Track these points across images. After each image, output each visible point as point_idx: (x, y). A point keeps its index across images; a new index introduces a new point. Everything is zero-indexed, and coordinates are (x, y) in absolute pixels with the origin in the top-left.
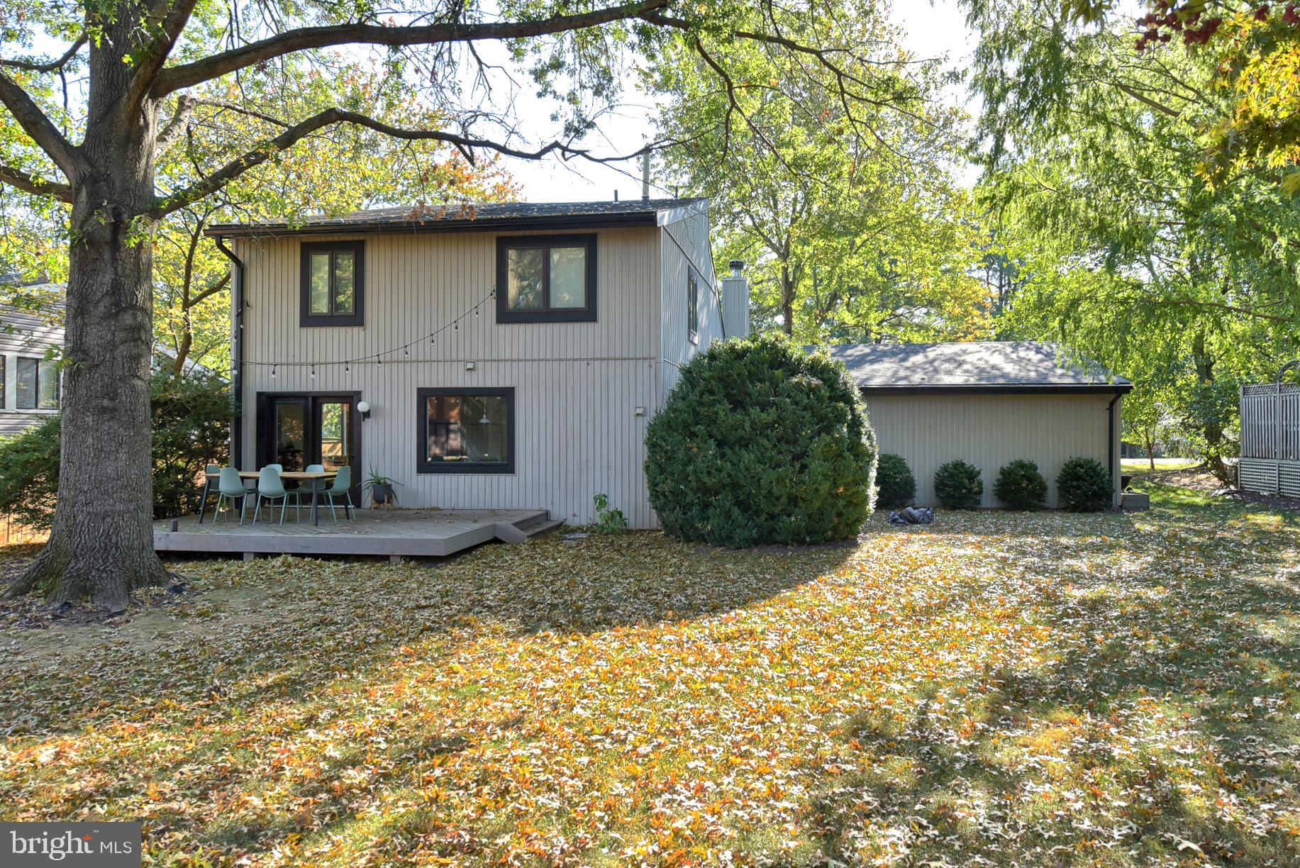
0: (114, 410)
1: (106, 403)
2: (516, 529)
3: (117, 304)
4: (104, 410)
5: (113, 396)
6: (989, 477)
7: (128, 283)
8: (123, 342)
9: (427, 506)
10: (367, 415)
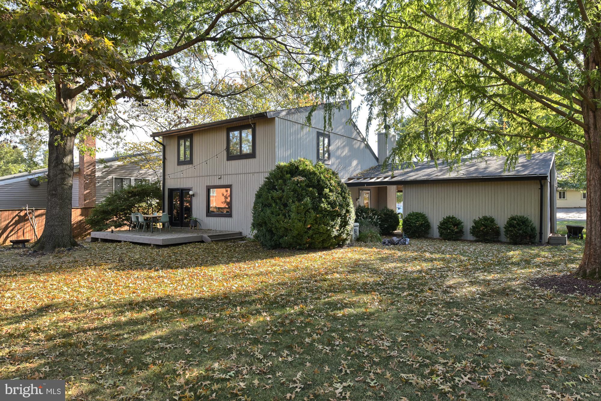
0: (56, 194)
1: (54, 192)
2: (208, 238)
3: (57, 163)
4: (53, 194)
5: (55, 190)
6: (468, 224)
7: (61, 156)
8: (59, 174)
9: (207, 229)
10: (193, 195)
